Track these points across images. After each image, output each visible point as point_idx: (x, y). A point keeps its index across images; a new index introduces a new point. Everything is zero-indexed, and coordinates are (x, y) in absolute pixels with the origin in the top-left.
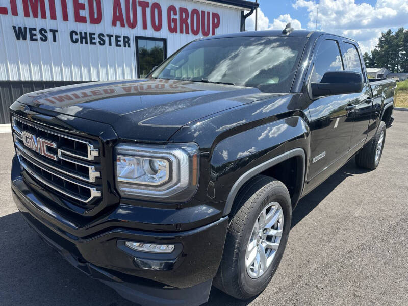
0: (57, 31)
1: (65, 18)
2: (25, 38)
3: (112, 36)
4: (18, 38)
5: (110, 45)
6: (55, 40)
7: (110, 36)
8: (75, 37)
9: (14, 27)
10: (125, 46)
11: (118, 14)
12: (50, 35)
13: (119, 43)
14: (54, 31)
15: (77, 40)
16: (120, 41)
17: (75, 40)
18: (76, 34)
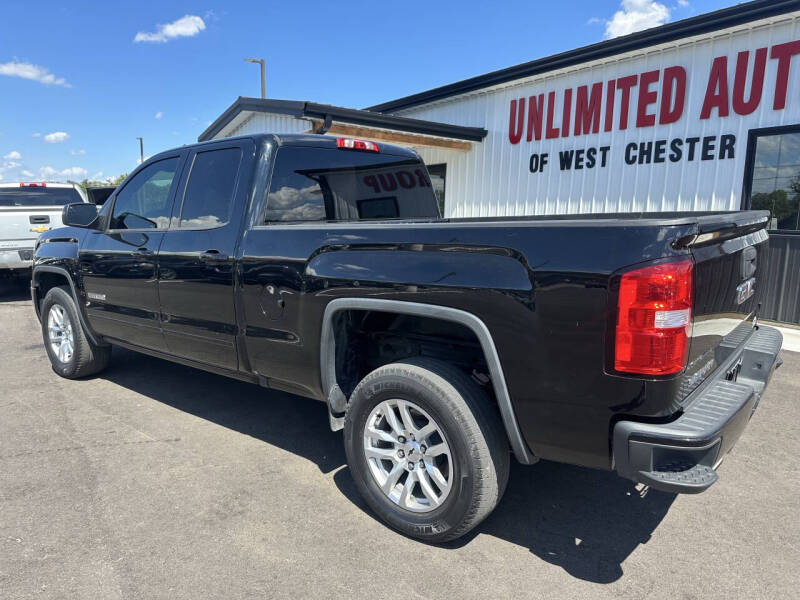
0: (608, 148)
1: (623, 125)
2: (569, 168)
3: (697, 140)
4: (562, 168)
5: (691, 157)
6: (603, 165)
7: (692, 141)
8: (633, 153)
9: (561, 153)
10: (722, 156)
11: (717, 93)
12: (598, 157)
13: (710, 153)
14: (605, 150)
15: (635, 157)
16: (712, 147)
17: (631, 158)
18: (635, 148)
